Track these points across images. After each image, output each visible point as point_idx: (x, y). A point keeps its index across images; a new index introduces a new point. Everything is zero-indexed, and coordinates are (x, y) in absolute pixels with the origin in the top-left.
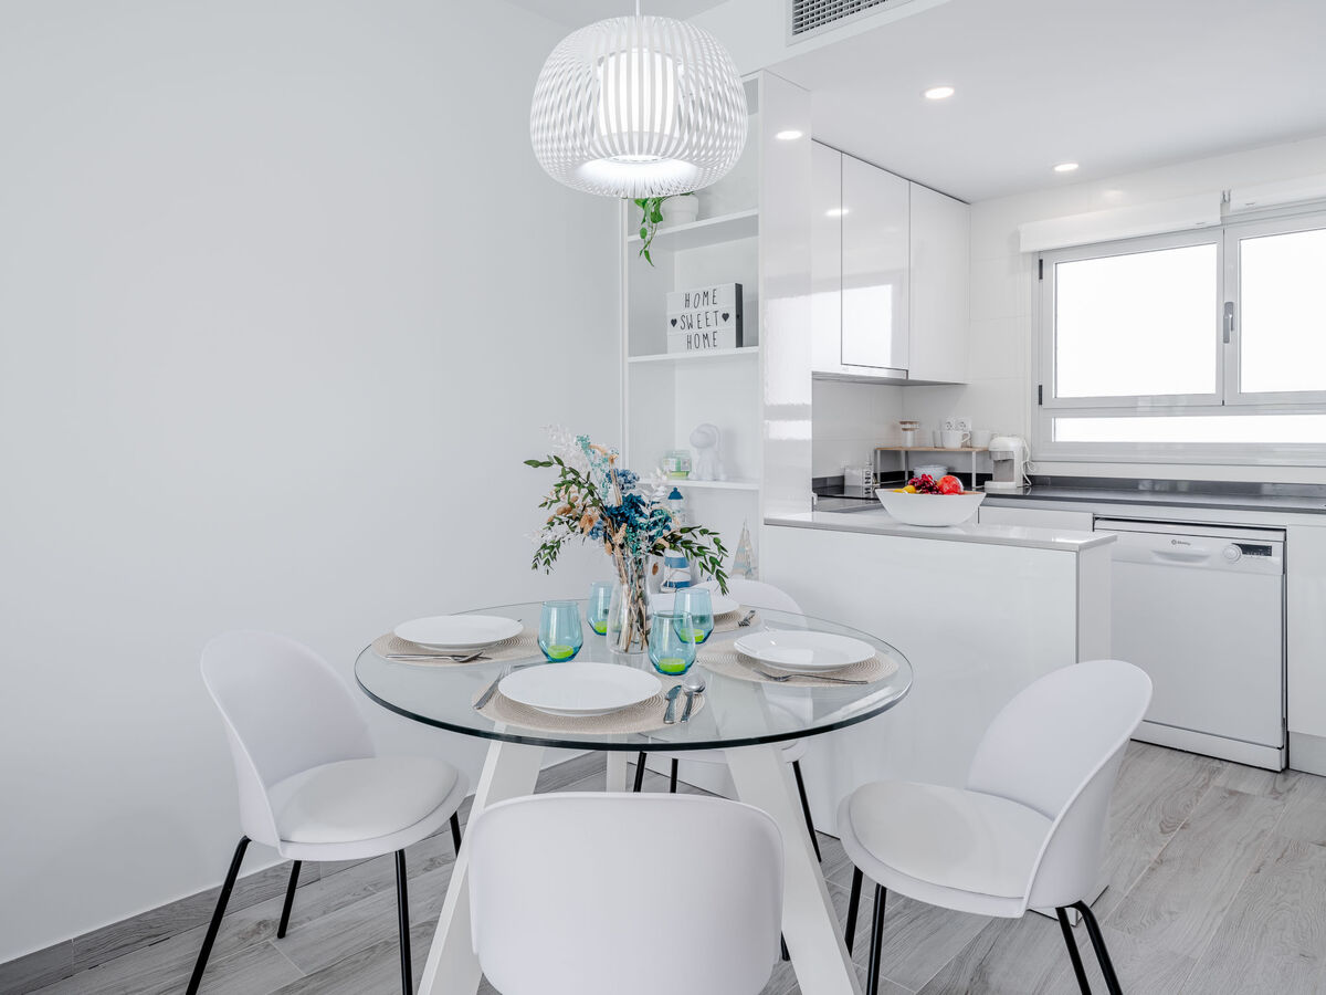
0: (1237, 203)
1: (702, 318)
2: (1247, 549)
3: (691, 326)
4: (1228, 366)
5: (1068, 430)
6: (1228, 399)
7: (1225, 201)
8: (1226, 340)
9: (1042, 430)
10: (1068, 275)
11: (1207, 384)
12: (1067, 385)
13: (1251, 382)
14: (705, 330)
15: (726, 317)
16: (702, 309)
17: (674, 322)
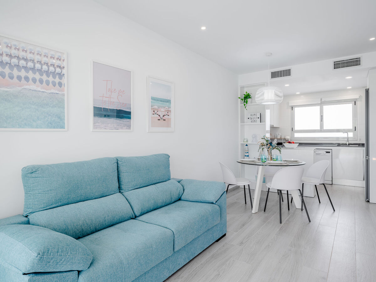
0: (323, 100)
1: (254, 118)
2: (327, 152)
3: (252, 119)
4: (322, 125)
5: (297, 135)
6: (321, 130)
7: (321, 100)
8: (322, 121)
9: (292, 135)
10: (296, 109)
11: (318, 128)
12: (297, 128)
13: (325, 128)
14: (254, 120)
15: (258, 118)
16: (254, 116)
17: (249, 118)
